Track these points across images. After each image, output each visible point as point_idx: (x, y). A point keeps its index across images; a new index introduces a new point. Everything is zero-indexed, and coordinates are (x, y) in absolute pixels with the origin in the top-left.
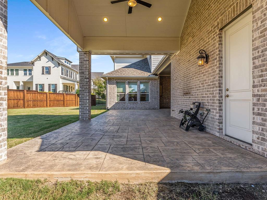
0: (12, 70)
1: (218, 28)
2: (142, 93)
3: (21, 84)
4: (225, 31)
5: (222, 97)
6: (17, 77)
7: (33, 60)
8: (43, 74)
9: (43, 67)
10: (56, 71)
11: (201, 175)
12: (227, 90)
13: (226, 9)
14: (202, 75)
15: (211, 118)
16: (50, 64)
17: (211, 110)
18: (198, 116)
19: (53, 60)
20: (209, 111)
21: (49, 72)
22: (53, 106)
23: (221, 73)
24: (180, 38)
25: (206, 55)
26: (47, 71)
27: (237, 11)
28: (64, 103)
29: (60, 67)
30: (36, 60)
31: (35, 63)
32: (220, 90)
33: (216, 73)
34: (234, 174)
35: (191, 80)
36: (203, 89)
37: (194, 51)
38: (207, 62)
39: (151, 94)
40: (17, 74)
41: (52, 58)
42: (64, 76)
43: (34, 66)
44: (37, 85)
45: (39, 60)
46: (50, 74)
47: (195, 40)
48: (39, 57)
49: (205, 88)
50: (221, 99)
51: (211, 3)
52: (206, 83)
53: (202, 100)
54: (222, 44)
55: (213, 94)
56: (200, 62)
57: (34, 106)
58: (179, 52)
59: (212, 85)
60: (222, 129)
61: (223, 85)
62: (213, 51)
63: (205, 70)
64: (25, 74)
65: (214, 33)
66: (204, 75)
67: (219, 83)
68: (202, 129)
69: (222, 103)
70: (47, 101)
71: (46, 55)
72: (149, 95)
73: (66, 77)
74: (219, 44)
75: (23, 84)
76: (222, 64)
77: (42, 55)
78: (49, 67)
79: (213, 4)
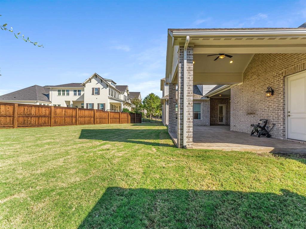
0: (64, 91)
1: (282, 75)
2: (195, 112)
3: (71, 103)
4: (287, 78)
5: (285, 116)
6: (68, 96)
7: (85, 82)
8: (93, 94)
9: (93, 88)
10: (105, 92)
11: (288, 150)
12: (289, 112)
13: (289, 66)
14: (268, 102)
15: (276, 129)
16: (100, 86)
17: (276, 124)
18: (266, 128)
19: (102, 82)
20: (274, 125)
21: (98, 93)
22: (112, 123)
23: (284, 102)
24: (243, 74)
25: (272, 90)
26: (96, 92)
27: (297, 69)
28: (119, 121)
29: (108, 88)
30: (87, 82)
31: (86, 84)
32: (283, 112)
33: (280, 102)
34: (303, 150)
35: (255, 104)
36: (269, 111)
37: (259, 85)
38: (272, 94)
39: (203, 113)
40: (68, 94)
41: (101, 81)
42: (110, 96)
43: (85, 87)
44: (87, 104)
45: (89, 82)
46: (99, 94)
47: (260, 78)
48: (90, 80)
49: (271, 111)
50: (284, 117)
51: (276, 59)
52: (271, 107)
53: (267, 118)
54: (285, 85)
55: (278, 114)
56: (268, 95)
57: (100, 123)
58: (242, 83)
59: (277, 109)
60: (285, 135)
61: (286, 110)
62: (278, 88)
63: (270, 99)
64: (75, 94)
65: (278, 78)
66: (269, 102)
67: (283, 108)
68: (269, 136)
69: (285, 120)
70: (108, 118)
71: (96, 78)
72: (201, 115)
73: (112, 97)
74: (283, 85)
75: (73, 103)
76: (285, 97)
77: (92, 78)
78: (98, 88)
79: (278, 60)
